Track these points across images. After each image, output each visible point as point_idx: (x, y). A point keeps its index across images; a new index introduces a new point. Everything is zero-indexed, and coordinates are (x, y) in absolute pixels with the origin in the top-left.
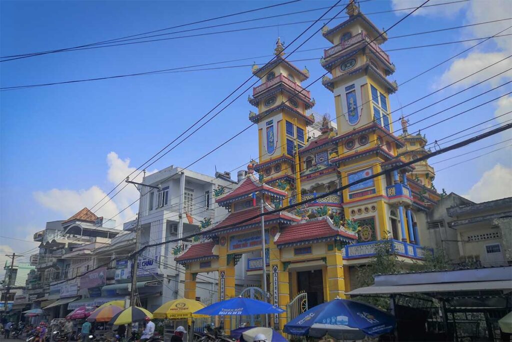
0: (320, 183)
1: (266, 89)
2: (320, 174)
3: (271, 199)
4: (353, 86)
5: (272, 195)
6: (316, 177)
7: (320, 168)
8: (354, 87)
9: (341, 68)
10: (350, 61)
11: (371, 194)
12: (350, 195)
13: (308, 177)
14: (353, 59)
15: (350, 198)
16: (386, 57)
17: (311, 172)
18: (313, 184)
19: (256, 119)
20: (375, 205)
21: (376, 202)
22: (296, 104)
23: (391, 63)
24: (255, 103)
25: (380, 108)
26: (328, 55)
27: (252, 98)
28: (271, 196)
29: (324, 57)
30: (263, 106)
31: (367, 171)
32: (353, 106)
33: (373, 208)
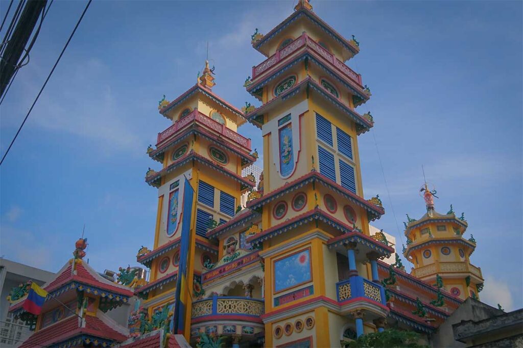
0: (237, 280)
1: (176, 132)
2: (239, 264)
3: (101, 303)
4: (288, 117)
5: (103, 295)
6: (231, 272)
7: (239, 254)
8: (290, 119)
9: (276, 91)
10: (288, 81)
11: (307, 295)
12: (275, 299)
13: (220, 272)
14: (291, 77)
15: (276, 305)
16: (354, 77)
17: (226, 263)
18: (228, 284)
19: (157, 181)
20: (312, 315)
21: (313, 311)
22: (223, 157)
23: (363, 86)
24: (157, 156)
25: (335, 152)
26: (257, 74)
27: (155, 148)
28: (101, 298)
29: (251, 78)
30: (169, 159)
31: (302, 254)
32: (286, 149)
33: (309, 321)
